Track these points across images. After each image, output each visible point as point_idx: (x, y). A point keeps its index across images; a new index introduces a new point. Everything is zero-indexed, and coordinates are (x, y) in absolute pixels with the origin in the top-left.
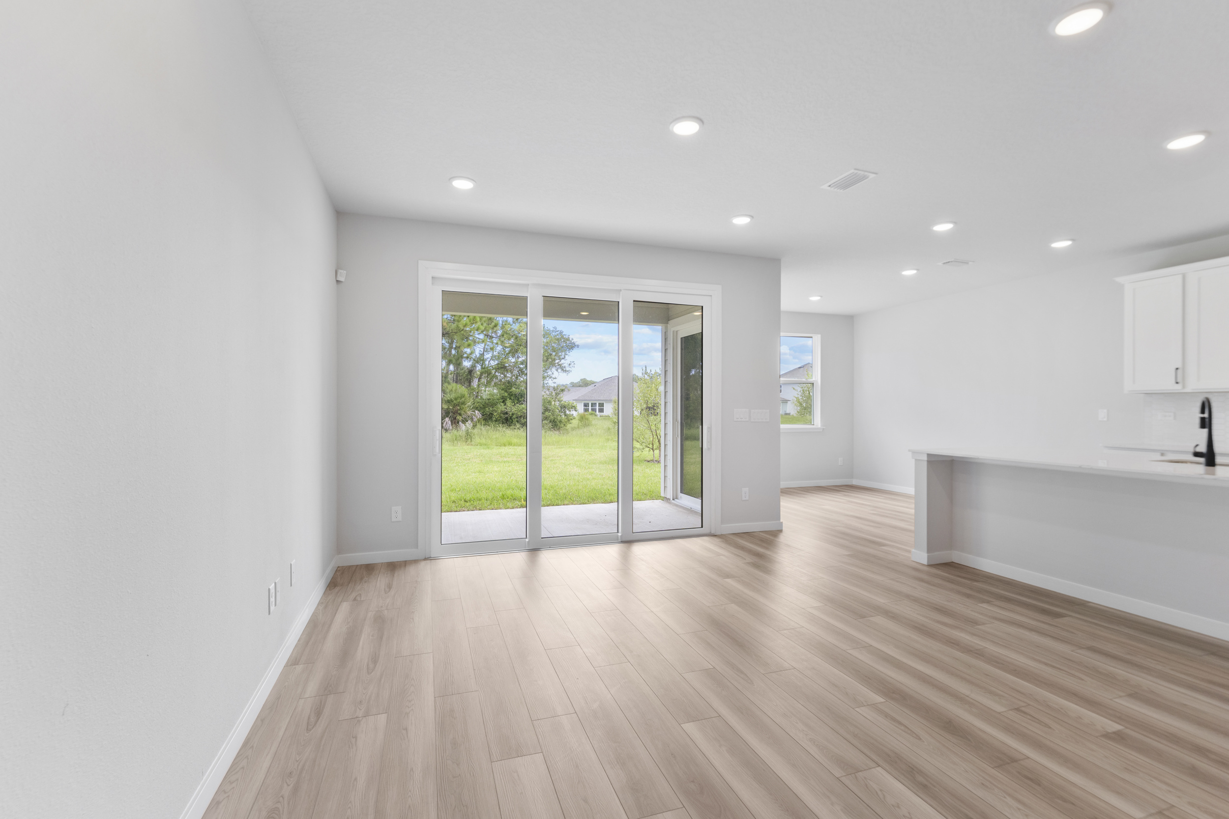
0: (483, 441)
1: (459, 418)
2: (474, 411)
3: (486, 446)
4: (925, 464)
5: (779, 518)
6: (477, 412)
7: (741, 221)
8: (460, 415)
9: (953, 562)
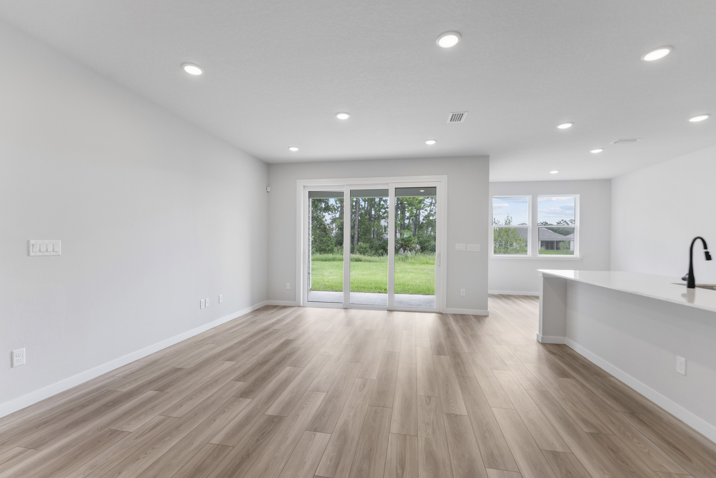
0: (413, 261)
1: (407, 248)
2: (416, 245)
3: (413, 263)
5: (487, 309)
6: (417, 245)
7: (431, 143)
8: (408, 247)
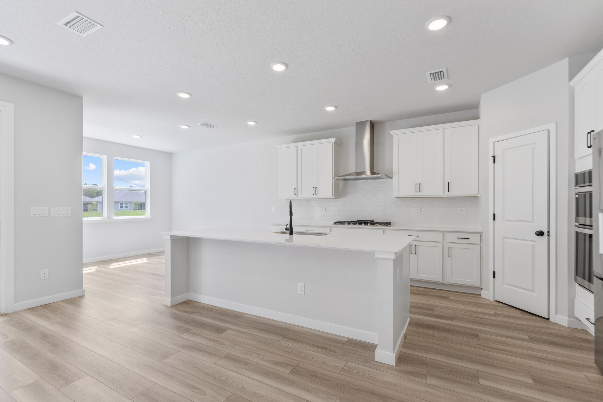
4: (170, 241)
9: (189, 300)
